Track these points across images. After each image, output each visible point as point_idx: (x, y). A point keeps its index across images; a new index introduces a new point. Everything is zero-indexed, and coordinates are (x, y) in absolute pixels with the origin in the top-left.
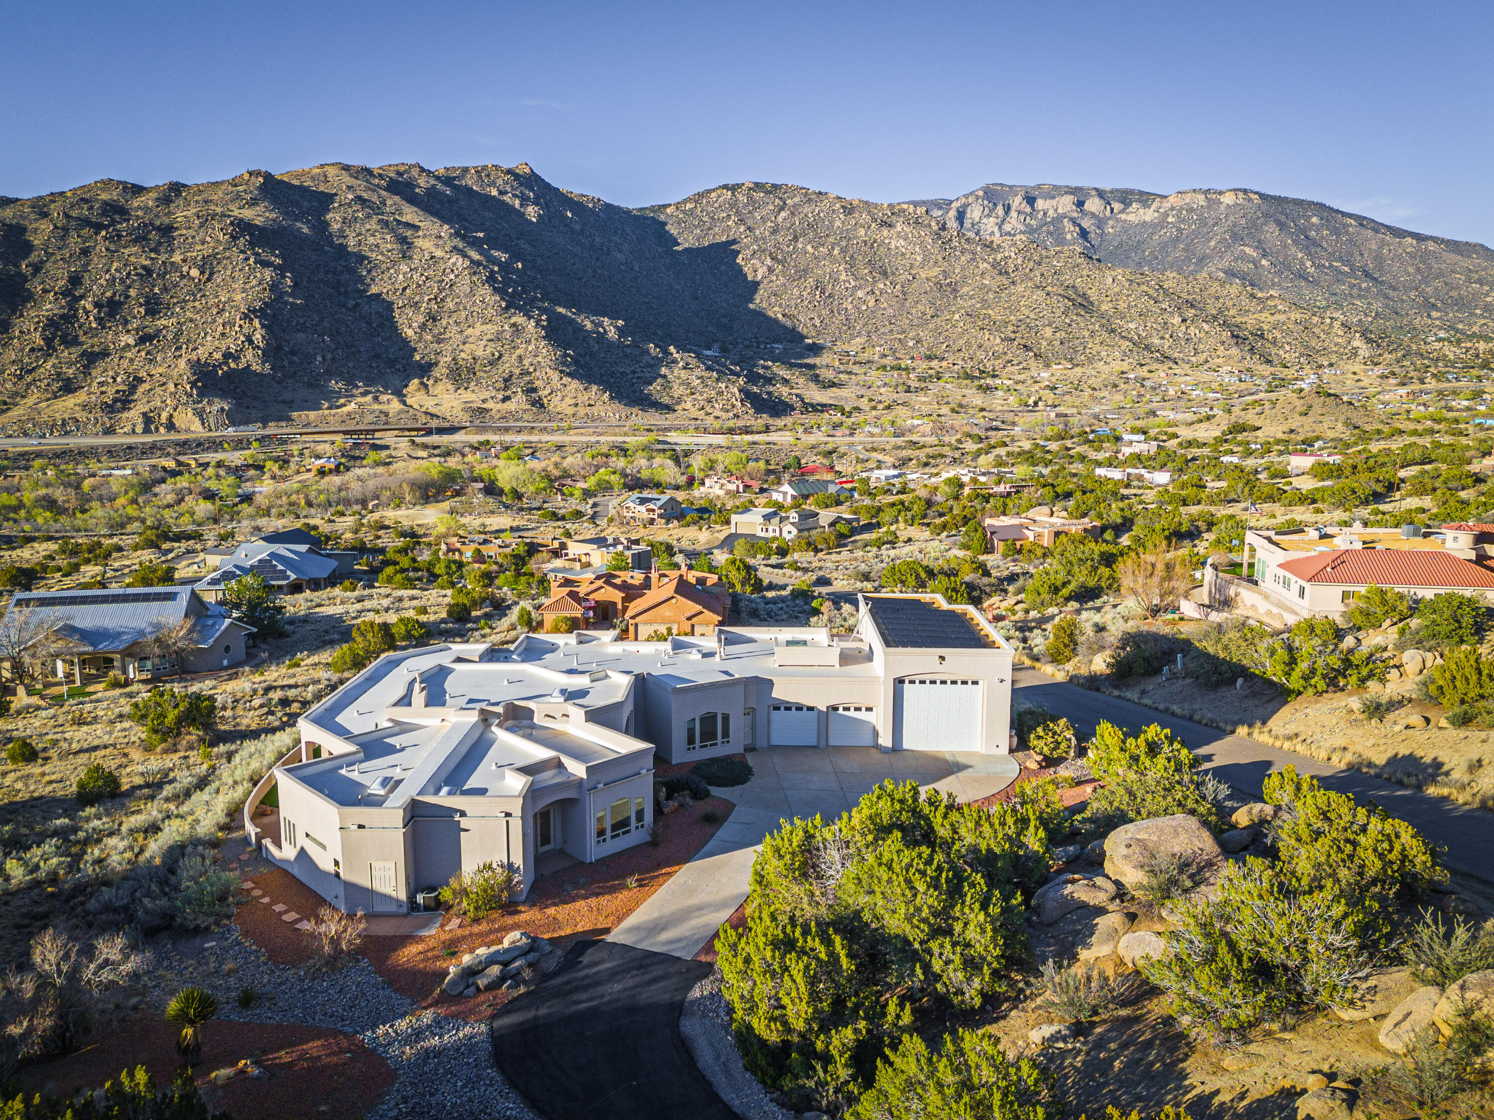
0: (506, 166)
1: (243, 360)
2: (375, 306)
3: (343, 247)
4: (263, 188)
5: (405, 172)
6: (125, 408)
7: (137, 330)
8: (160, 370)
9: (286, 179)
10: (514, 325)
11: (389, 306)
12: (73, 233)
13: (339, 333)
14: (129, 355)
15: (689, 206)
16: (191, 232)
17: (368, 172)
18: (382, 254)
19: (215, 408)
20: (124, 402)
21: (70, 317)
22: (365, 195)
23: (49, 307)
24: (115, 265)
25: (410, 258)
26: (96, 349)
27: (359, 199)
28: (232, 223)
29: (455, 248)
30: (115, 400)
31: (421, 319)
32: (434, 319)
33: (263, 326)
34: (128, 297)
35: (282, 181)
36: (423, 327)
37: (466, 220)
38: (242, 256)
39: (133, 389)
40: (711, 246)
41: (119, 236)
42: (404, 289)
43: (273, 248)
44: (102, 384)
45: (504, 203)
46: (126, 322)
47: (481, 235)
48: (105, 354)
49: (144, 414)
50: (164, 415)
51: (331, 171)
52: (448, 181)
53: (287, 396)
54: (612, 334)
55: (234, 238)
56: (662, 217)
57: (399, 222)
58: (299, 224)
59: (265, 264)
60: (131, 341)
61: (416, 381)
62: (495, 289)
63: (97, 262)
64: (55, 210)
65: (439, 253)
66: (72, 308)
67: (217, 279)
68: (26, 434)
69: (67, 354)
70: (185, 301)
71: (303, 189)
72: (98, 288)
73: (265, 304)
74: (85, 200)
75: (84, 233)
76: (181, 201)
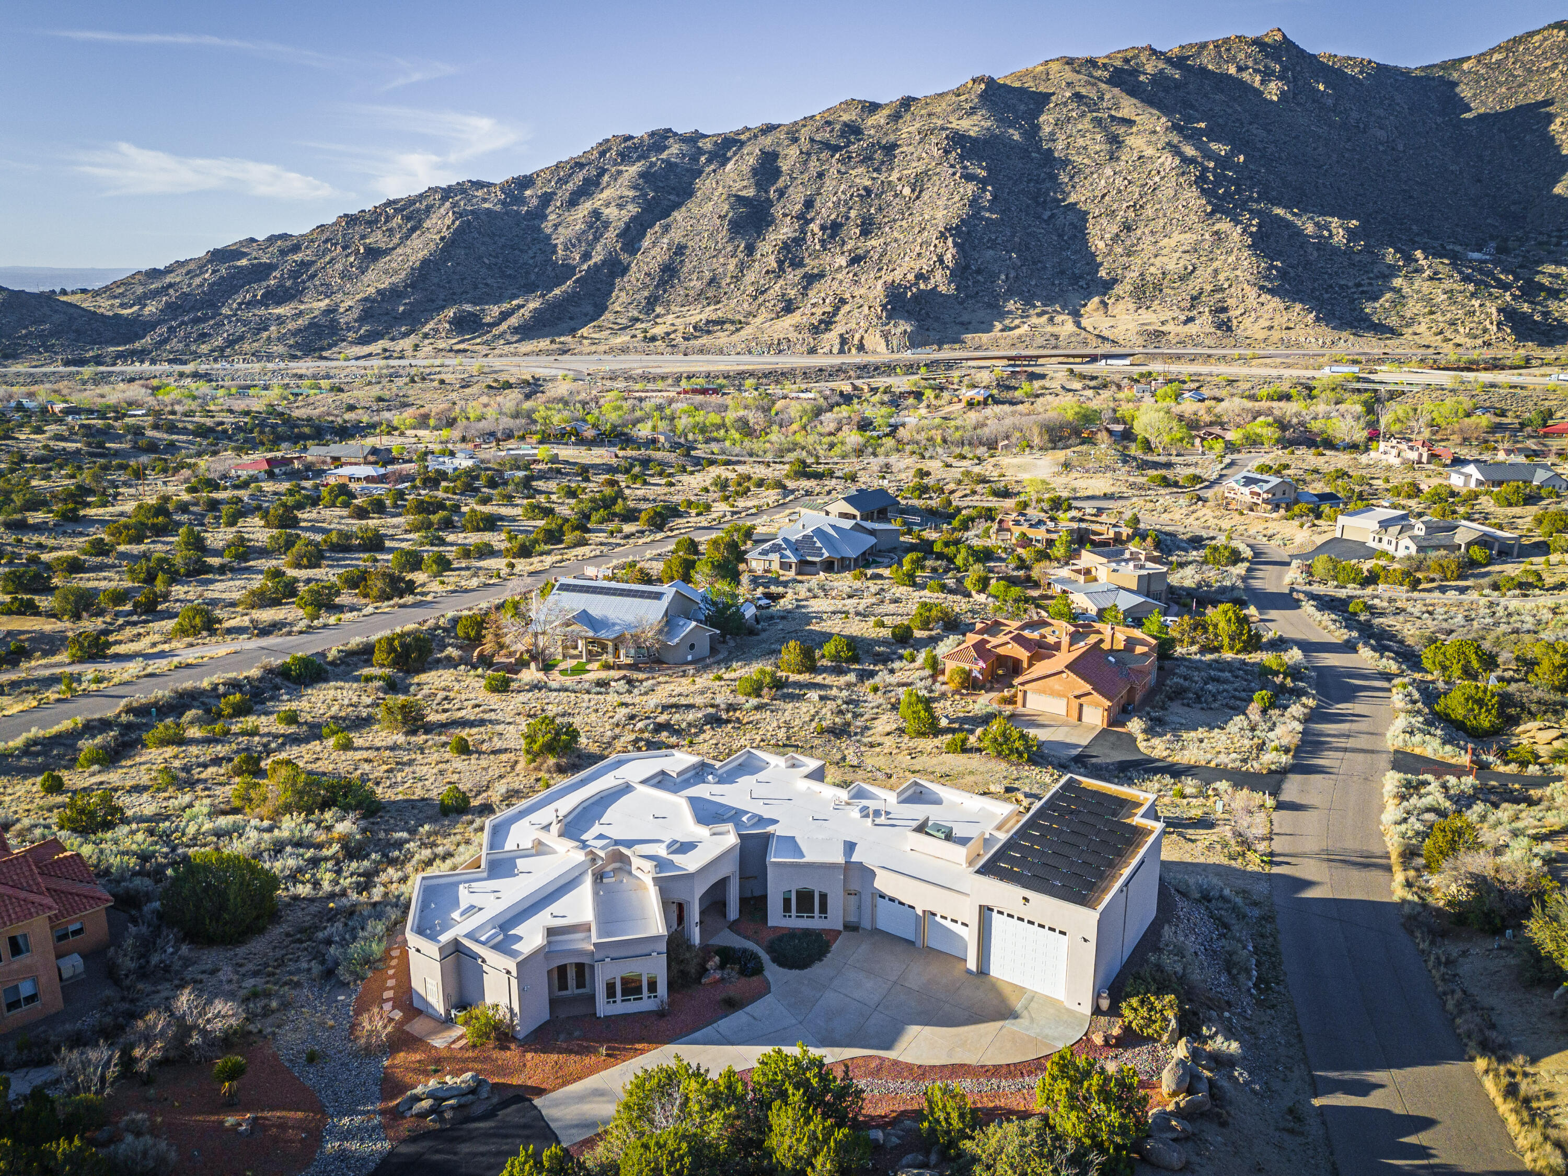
0: (1251, 34)
1: (932, 281)
2: (1071, 216)
3: (1051, 151)
4: (983, 96)
5: (1136, 57)
6: (827, 330)
7: (850, 251)
8: (862, 291)
9: (1008, 82)
10: (1217, 233)
11: (1083, 216)
12: (814, 157)
13: (1028, 248)
14: (839, 276)
15: (1496, 57)
16: (911, 149)
17: (1092, 63)
18: (1089, 157)
19: (899, 330)
20: (827, 323)
21: (799, 241)
22: (1084, 91)
23: (785, 231)
24: (843, 187)
25: (1118, 159)
26: (816, 271)
27: (1078, 96)
28: (947, 137)
29: (1168, 144)
30: (821, 322)
31: (1115, 229)
32: (1129, 229)
33: (955, 244)
34: (848, 218)
35: (1005, 85)
36: (1116, 238)
37: (1192, 107)
38: (951, 171)
39: (837, 309)
40: (1518, 108)
41: (850, 158)
42: (1103, 196)
43: (981, 159)
44: (814, 305)
45: (1241, 82)
46: (844, 243)
48: (821, 275)
49: (841, 335)
50: (857, 337)
51: (1054, 67)
52: (1179, 62)
53: (965, 318)
54: (1339, 237)
55: (947, 152)
56: (1455, 75)
57: (1113, 118)
58: (1011, 131)
59: (969, 177)
60: (844, 264)
61: (1096, 299)
62: (1203, 191)
63: (829, 184)
64: (804, 134)
65: (1149, 152)
66: (803, 231)
67: (925, 196)
68: (750, 352)
69: (793, 276)
70: (895, 220)
71: (1022, 91)
72: (825, 211)
73: (962, 220)
74: (828, 123)
75: (823, 156)
76: (908, 117)
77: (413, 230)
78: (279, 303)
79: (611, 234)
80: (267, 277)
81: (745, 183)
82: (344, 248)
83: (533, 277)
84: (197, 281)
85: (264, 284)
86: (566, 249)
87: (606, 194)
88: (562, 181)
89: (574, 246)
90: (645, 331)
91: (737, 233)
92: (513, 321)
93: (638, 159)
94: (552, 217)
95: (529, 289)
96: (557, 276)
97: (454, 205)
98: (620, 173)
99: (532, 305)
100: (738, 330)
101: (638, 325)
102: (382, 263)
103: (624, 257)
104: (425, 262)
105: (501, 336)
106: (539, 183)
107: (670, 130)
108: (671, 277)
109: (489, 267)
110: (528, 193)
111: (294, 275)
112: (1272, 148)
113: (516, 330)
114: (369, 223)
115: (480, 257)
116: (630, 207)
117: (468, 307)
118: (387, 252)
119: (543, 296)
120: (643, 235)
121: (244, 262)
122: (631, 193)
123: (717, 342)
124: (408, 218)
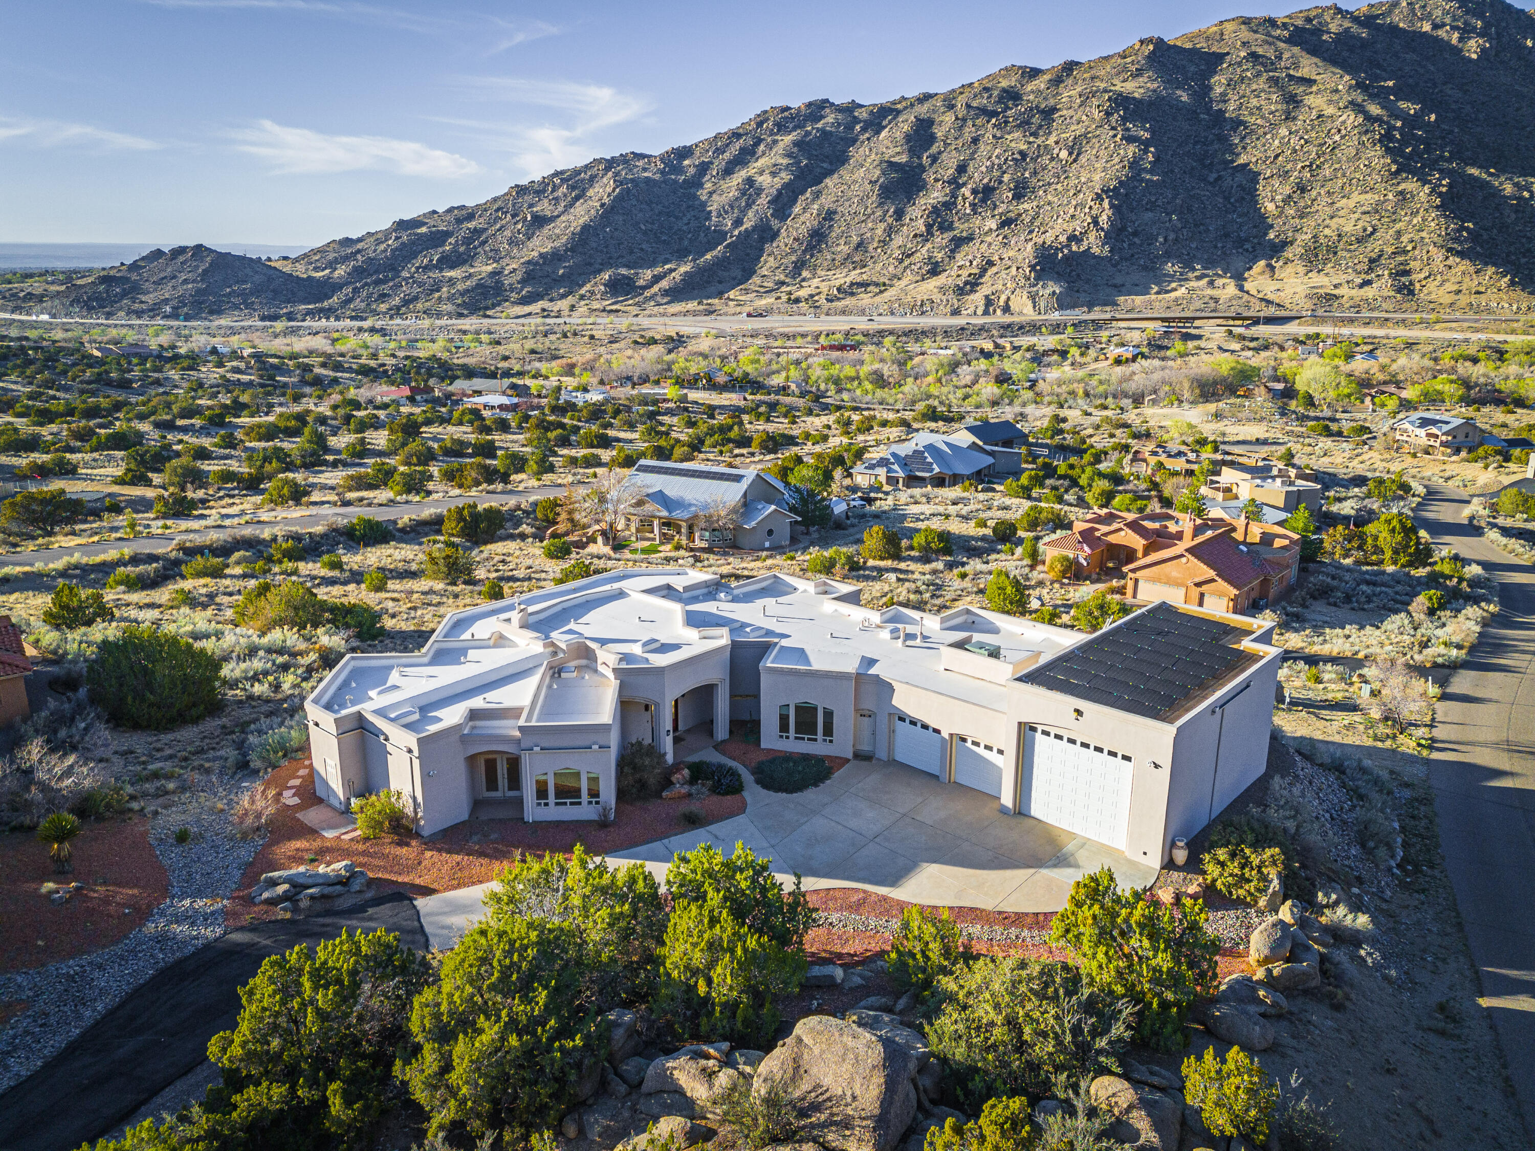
1: (1085, 243)
2: (1239, 177)
3: (1221, 112)
4: (1151, 57)
5: (1319, 16)
6: (973, 291)
7: (1001, 215)
8: (1011, 253)
9: (1179, 44)
10: (1401, 193)
11: (1254, 177)
12: (970, 123)
13: (1190, 210)
14: (989, 239)
16: (1071, 112)
17: (1272, 22)
18: (1263, 117)
19: (1048, 291)
20: (973, 284)
21: (949, 205)
22: (1260, 51)
23: (936, 195)
24: (997, 151)
25: (1295, 119)
26: (964, 234)
27: (1254, 56)
28: (1110, 99)
29: (1352, 103)
30: (966, 283)
31: (1287, 190)
32: (1303, 190)
33: (1112, 206)
34: (1001, 182)
35: (1175, 46)
36: (1288, 199)
37: (1380, 66)
38: (1111, 133)
39: (984, 271)
41: (1006, 123)
42: (1277, 157)
43: (1145, 121)
44: (960, 267)
45: (1436, 40)
46: (995, 207)
47: (1391, 83)
48: (970, 239)
49: (987, 297)
50: (1003, 298)
51: (1230, 28)
52: (1368, 20)
53: (1118, 280)
55: (1108, 114)
57: (1291, 77)
58: (1179, 92)
59: (1130, 139)
60: (994, 227)
61: (1262, 263)
62: (1388, 150)
63: (983, 149)
64: (960, 102)
65: (1330, 111)
66: (954, 196)
67: (1083, 159)
68: (892, 314)
69: (941, 239)
70: (1049, 184)
71: (1194, 52)
72: (978, 175)
73: (1121, 182)
74: (986, 89)
75: (979, 122)
76: (1070, 81)
77: (577, 198)
78: (452, 267)
79: (763, 200)
80: (443, 244)
81: (898, 149)
82: (513, 216)
83: (686, 243)
84: (382, 247)
85: (440, 250)
86: (719, 215)
87: (759, 164)
88: (719, 151)
89: (726, 212)
90: (790, 293)
91: (888, 198)
92: (664, 284)
93: (794, 129)
94: (708, 185)
95: (681, 255)
96: (709, 242)
97: (617, 174)
98: (775, 142)
99: (683, 269)
100: (881, 292)
101: (784, 289)
102: (546, 230)
103: (775, 223)
104: (585, 228)
105: (652, 297)
106: (697, 153)
107: (827, 101)
108: (819, 242)
109: (645, 233)
110: (686, 162)
111: (467, 241)
112: (1468, 108)
113: (666, 293)
114: (538, 193)
115: (638, 223)
116: (783, 174)
117: (624, 271)
118: (553, 219)
119: (694, 260)
120: (794, 201)
121: (424, 230)
122: (785, 161)
123: (860, 303)
124: (573, 188)
